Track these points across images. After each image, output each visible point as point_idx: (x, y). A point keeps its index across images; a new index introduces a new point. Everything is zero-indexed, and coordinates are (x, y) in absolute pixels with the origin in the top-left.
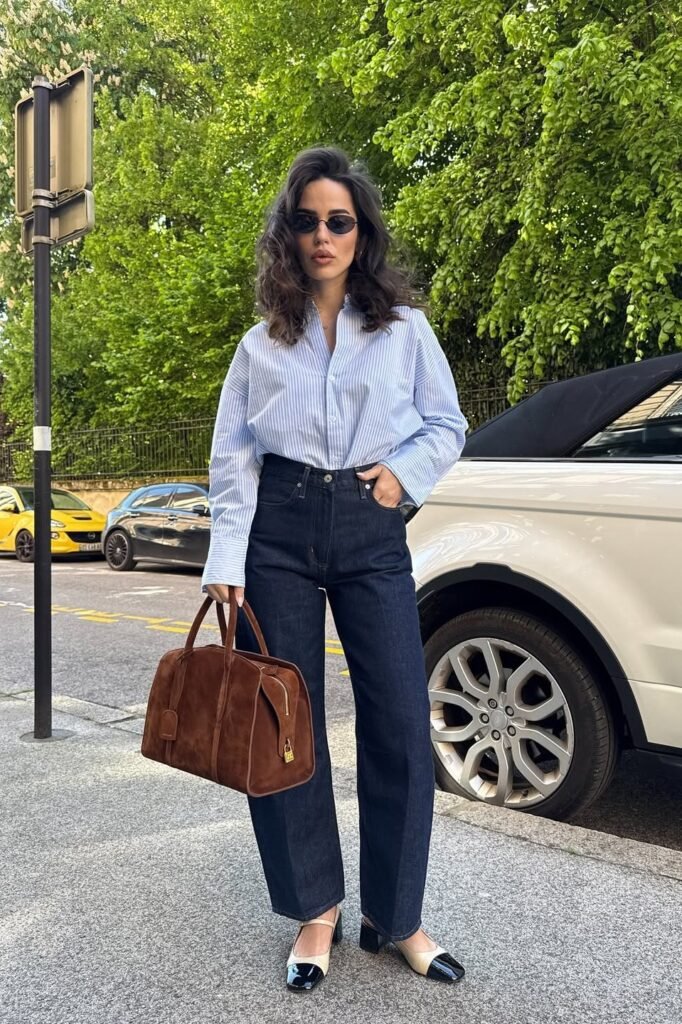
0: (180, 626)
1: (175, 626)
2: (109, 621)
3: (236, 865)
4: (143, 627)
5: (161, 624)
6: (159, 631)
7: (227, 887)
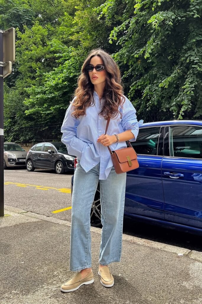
0: (46, 188)
1: (44, 188)
2: (25, 186)
3: (48, 245)
4: (34, 188)
5: (40, 187)
6: (39, 189)
7: (45, 250)
